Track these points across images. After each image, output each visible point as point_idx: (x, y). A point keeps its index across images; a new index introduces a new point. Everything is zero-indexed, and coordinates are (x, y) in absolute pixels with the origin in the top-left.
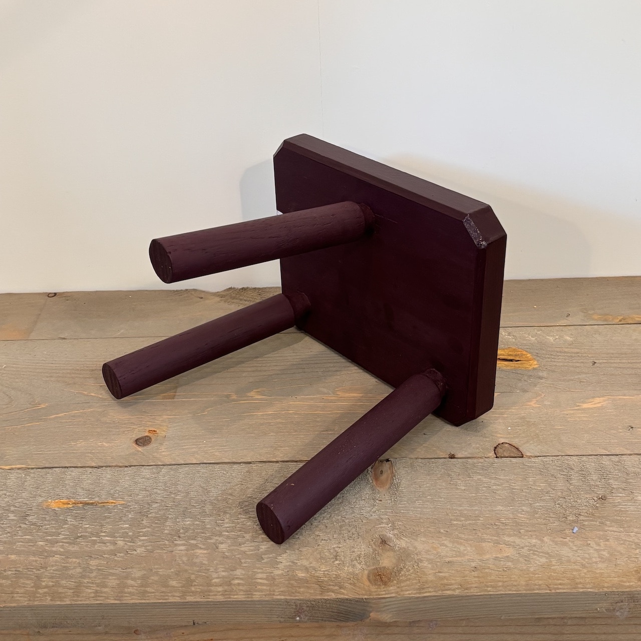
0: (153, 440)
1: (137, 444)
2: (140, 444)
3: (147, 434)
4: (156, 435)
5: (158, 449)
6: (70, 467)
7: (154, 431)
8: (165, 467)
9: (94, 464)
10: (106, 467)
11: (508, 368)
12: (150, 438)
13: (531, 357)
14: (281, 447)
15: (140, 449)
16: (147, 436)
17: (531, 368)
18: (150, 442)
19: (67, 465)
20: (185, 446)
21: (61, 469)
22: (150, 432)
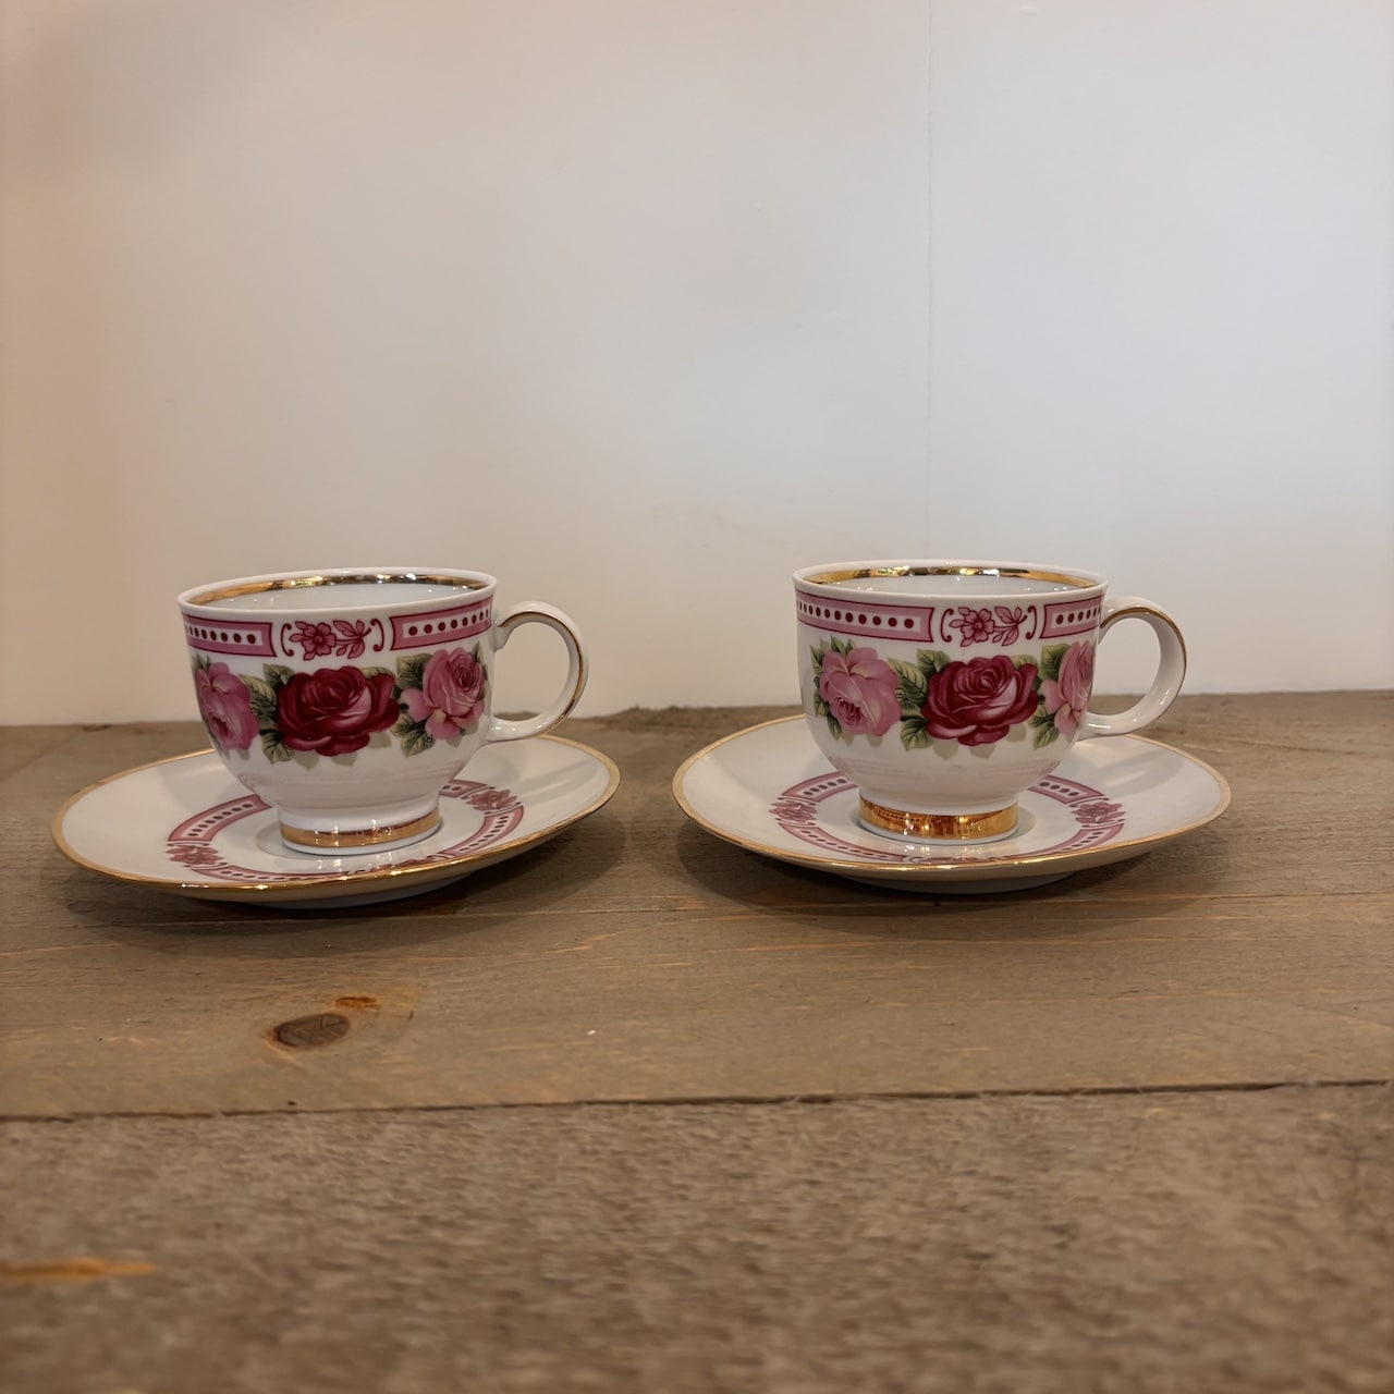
1: (278, 1039)
2: (296, 1042)
3: (332, 1008)
4: (374, 1010)
5: (373, 1056)
7: (365, 1000)
8: (400, 1117)
10: (111, 1116)
12: (344, 1023)
15: (289, 1055)
16: (330, 1015)
18: (342, 1034)
22: (346, 1004)
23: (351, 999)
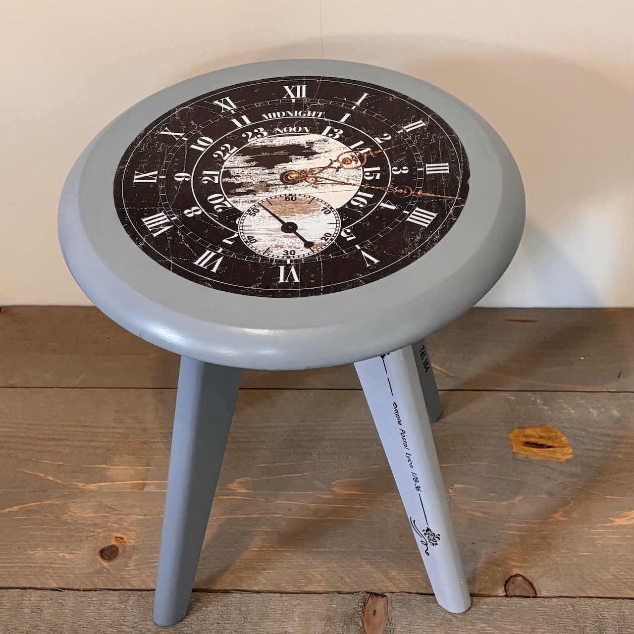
0: (120, 551)
1: (102, 556)
2: (106, 557)
4: (124, 544)
5: (126, 566)
6: (29, 588)
7: (122, 538)
9: (54, 585)
11: (537, 458)
12: (117, 549)
13: (566, 441)
17: (564, 458)
18: (117, 555)
21: (18, 590)
22: (117, 540)
23: (118, 537)
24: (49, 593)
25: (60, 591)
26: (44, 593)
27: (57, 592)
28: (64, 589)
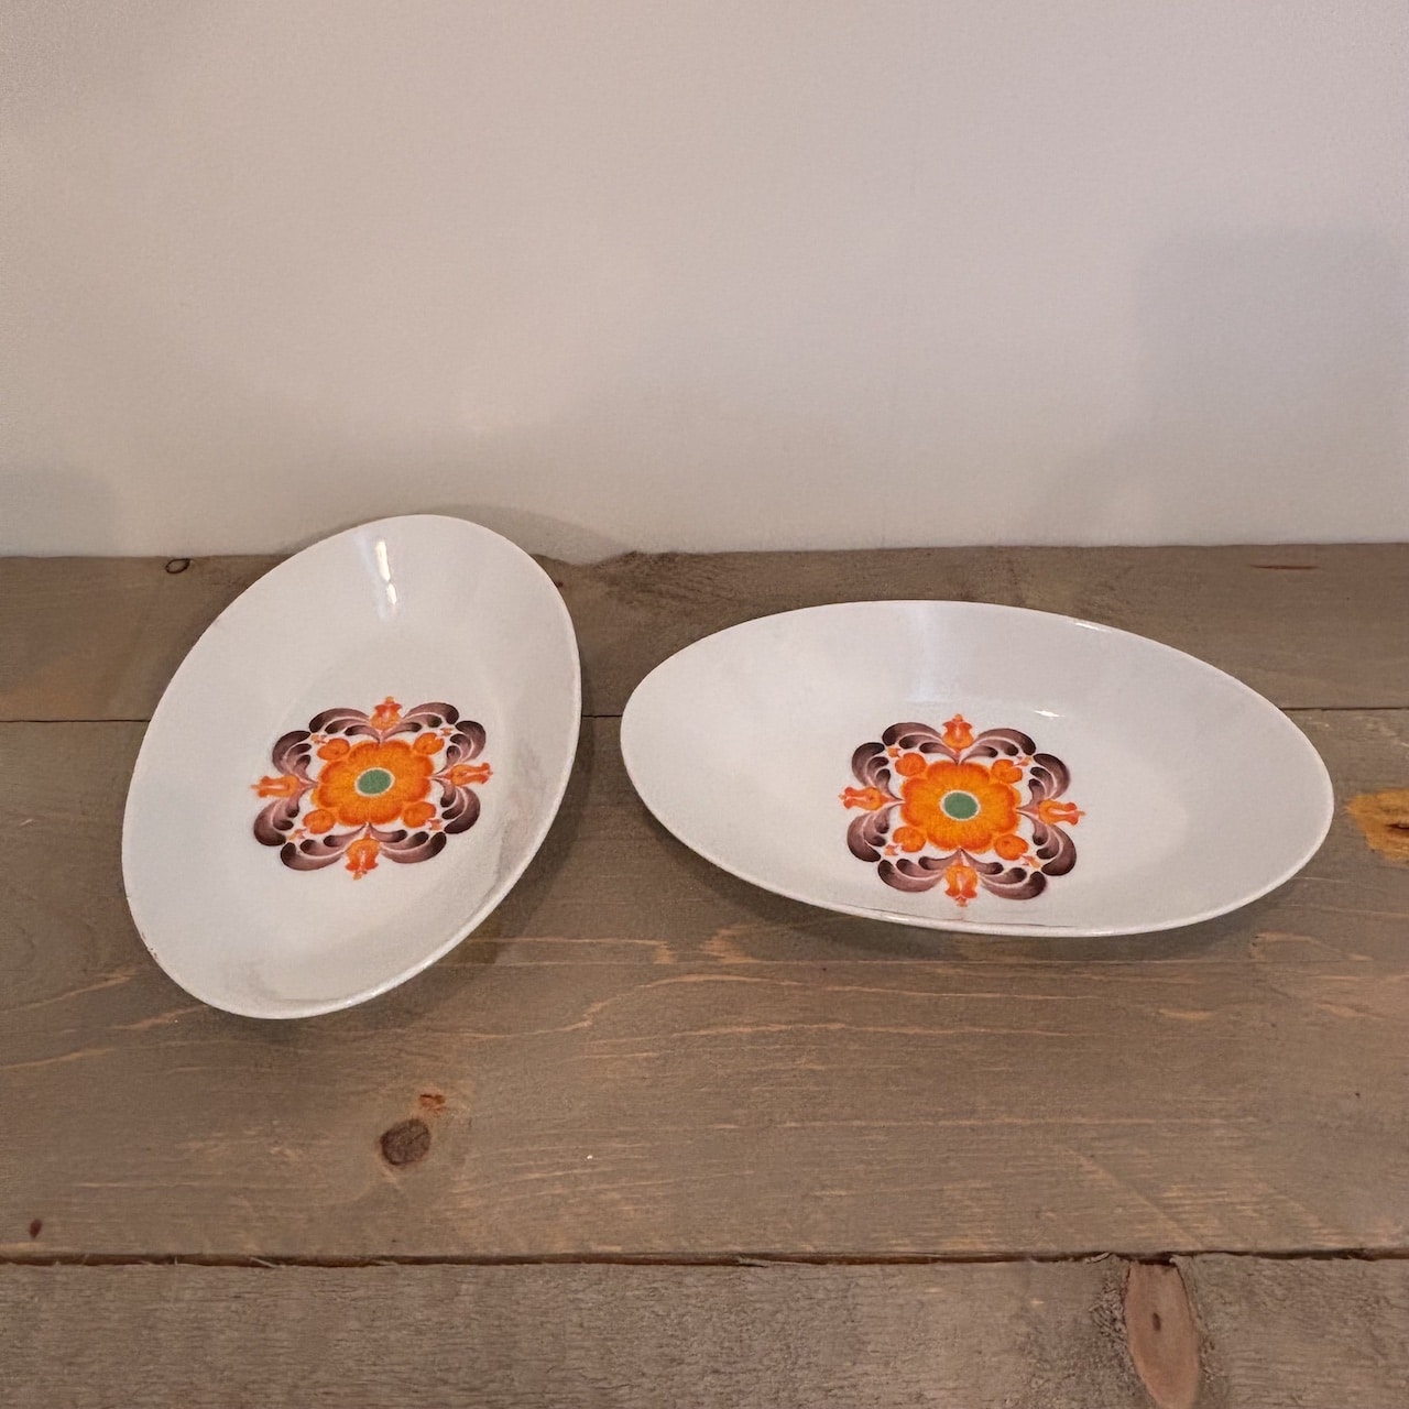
0: (434, 1137)
1: (386, 1155)
3: (415, 1111)
4: (444, 1114)
6: (182, 1259)
7: (439, 1099)
8: (471, 1272)
9: (251, 1248)
10: (289, 1261)
14: (824, 1187)
15: (392, 1177)
16: (414, 1123)
19: (172, 1248)
20: (529, 1169)
21: (150, 1266)
22: (424, 1105)
23: (429, 1096)
24: (234, 1273)
25: (267, 1267)
26: (221, 1276)
27: (257, 1270)
28: (277, 1260)
